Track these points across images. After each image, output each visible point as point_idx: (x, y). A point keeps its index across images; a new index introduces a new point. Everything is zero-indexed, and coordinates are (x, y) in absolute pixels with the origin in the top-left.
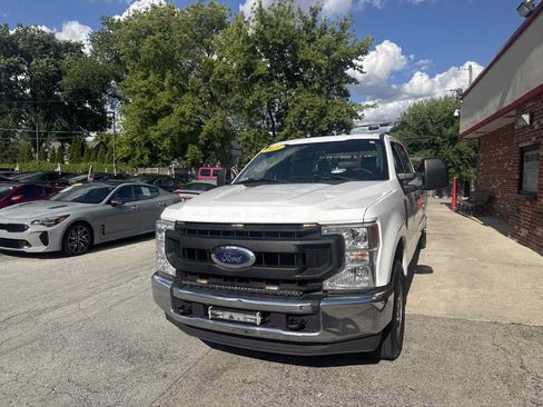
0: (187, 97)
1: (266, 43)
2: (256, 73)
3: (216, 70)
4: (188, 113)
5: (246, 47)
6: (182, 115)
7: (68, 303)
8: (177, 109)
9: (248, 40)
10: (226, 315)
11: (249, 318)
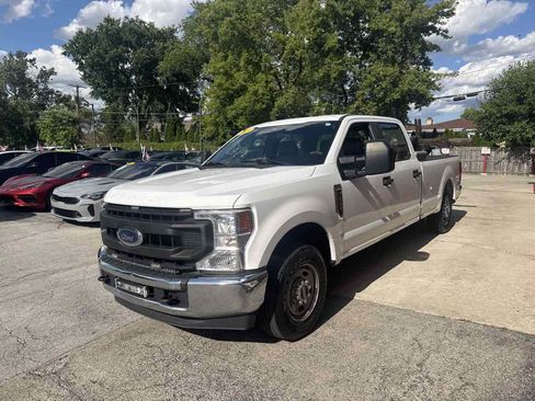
0: (261, 76)
1: (336, 15)
2: (326, 47)
3: (287, 47)
4: (260, 91)
5: (316, 21)
6: (255, 93)
7: (80, 266)
8: (252, 88)
9: (319, 14)
10: (126, 287)
11: (139, 291)
